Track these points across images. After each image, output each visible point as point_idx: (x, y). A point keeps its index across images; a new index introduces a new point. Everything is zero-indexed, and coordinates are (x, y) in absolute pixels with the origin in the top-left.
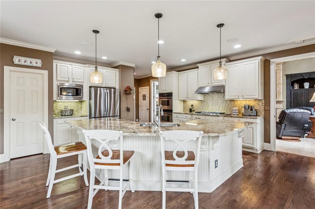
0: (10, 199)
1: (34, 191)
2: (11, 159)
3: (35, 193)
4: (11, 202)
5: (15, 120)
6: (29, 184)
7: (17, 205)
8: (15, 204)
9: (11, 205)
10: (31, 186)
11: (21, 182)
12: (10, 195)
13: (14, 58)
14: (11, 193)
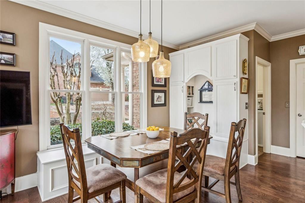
0: (276, 190)
1: (300, 198)
2: (297, 157)
3: (301, 201)
4: (275, 193)
5: (301, 116)
6: (300, 189)
7: (278, 199)
8: (277, 197)
9: (274, 196)
10: (301, 191)
11: (294, 182)
12: (278, 187)
13: (299, 50)
14: (280, 186)
